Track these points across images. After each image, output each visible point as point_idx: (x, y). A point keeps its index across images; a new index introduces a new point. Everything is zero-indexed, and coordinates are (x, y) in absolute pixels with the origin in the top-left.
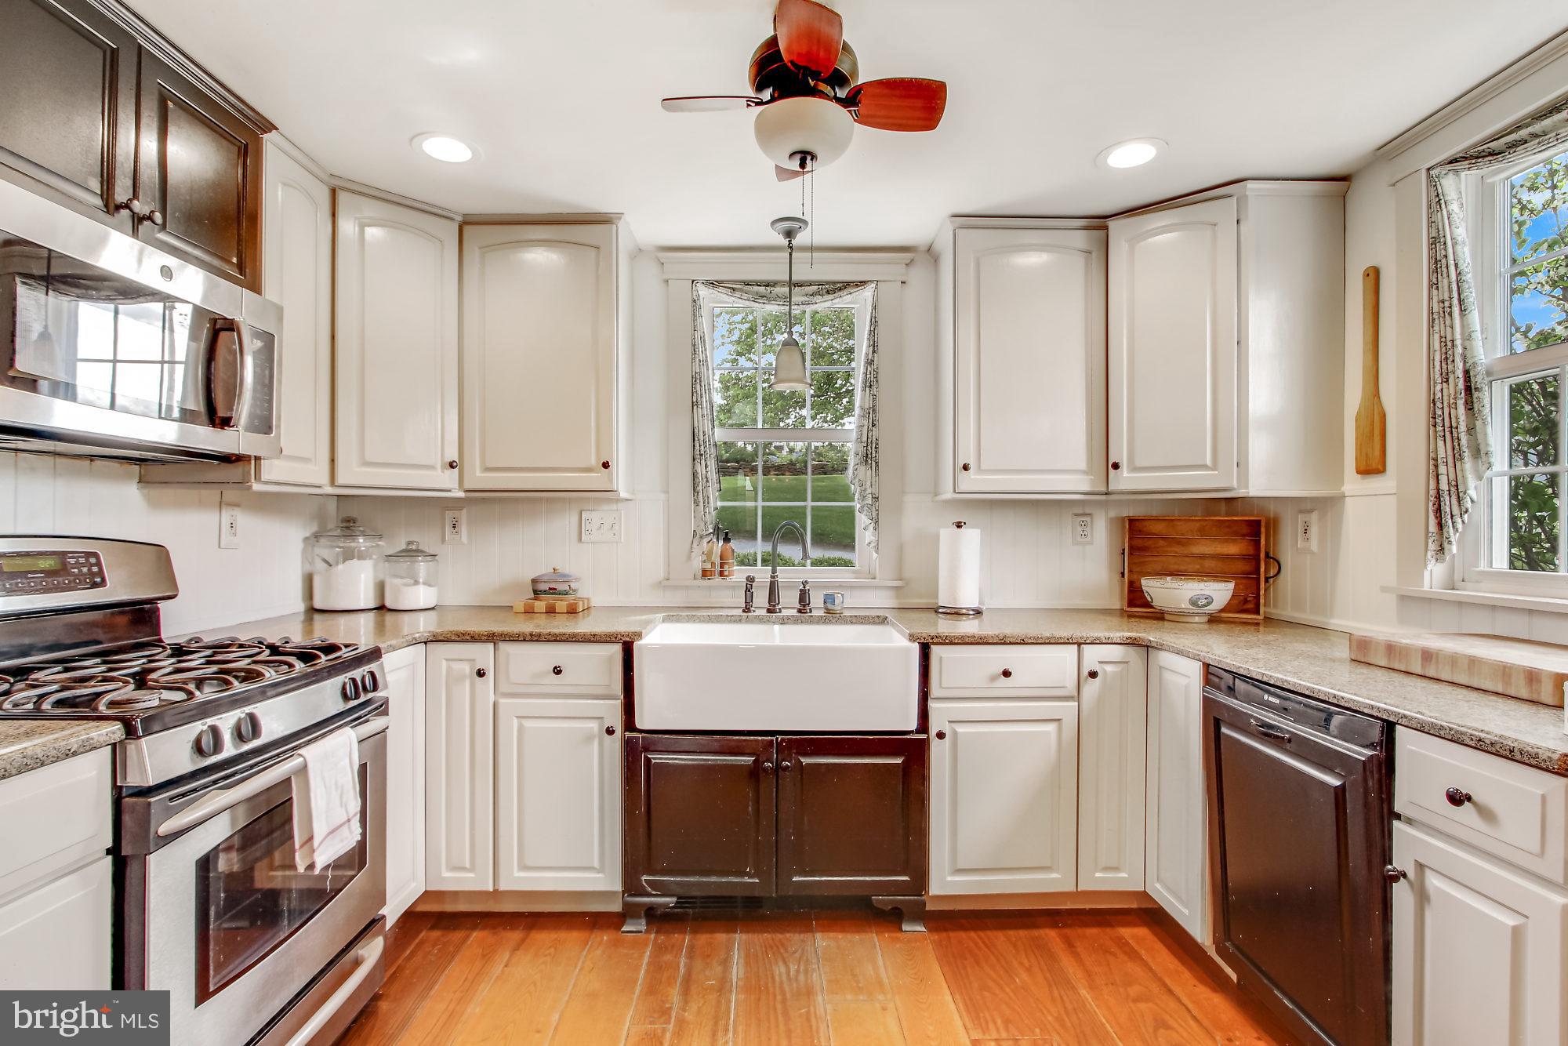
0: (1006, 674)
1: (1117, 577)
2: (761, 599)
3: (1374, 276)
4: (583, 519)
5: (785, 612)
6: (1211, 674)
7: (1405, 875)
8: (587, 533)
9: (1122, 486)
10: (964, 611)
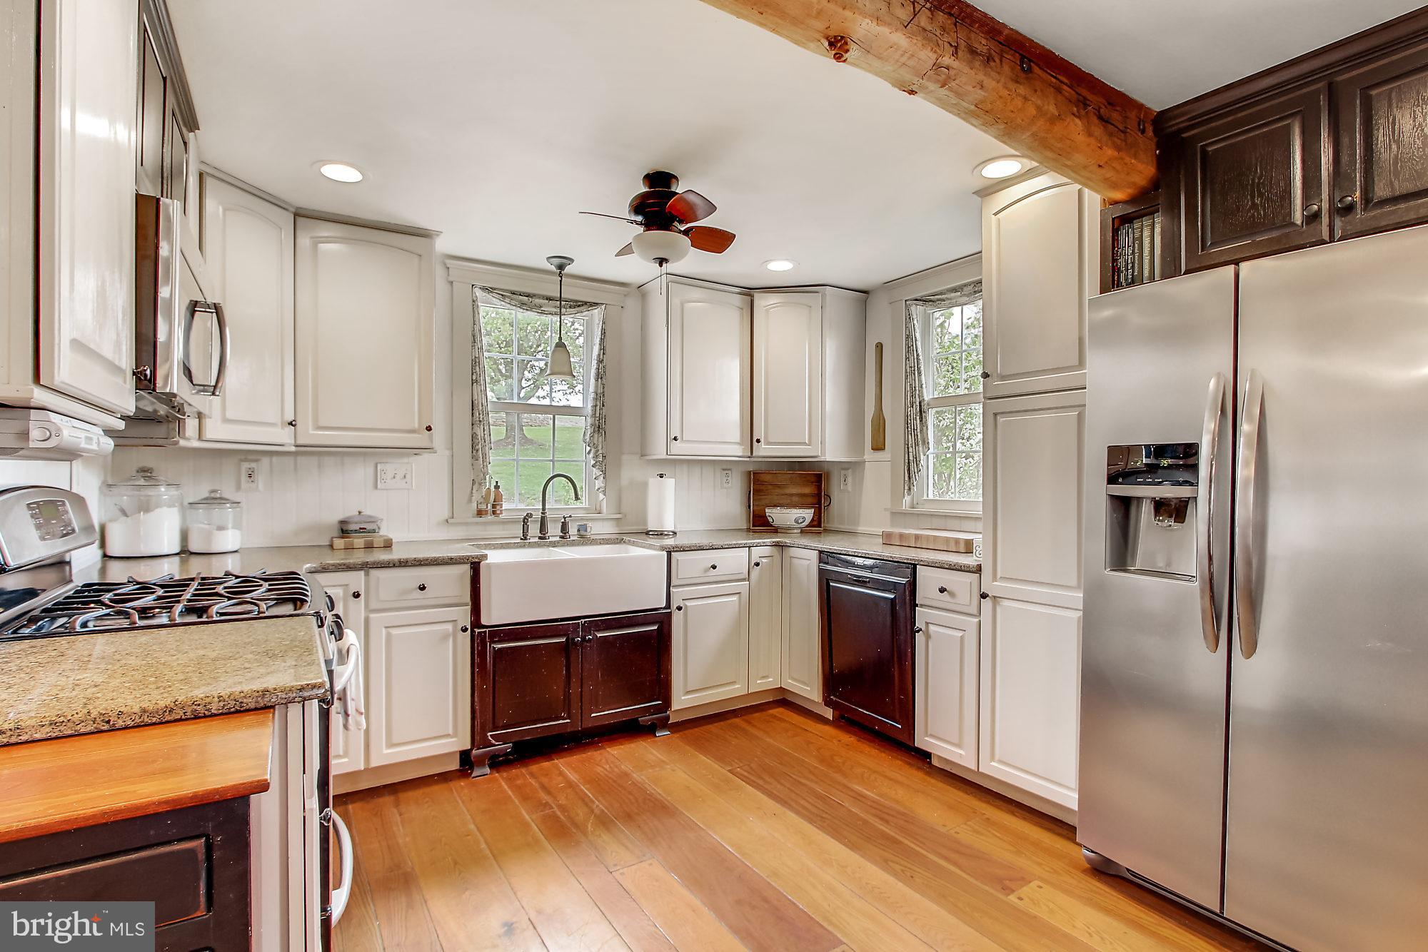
0: (714, 567)
1: (744, 509)
2: (534, 530)
3: (880, 347)
4: (379, 471)
5: (551, 539)
6: (824, 556)
7: (921, 630)
8: (383, 481)
9: (762, 453)
10: (666, 533)
